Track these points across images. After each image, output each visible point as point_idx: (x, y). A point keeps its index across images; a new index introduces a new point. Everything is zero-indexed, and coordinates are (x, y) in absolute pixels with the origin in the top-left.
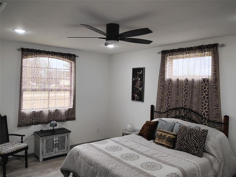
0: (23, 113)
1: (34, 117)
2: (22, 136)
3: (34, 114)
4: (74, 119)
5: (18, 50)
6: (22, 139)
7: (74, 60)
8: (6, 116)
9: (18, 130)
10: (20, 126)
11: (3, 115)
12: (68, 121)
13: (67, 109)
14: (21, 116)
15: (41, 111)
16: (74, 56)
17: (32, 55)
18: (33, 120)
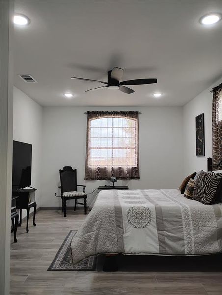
0: (90, 168)
1: (99, 172)
2: (84, 186)
3: (99, 170)
4: (138, 178)
5: (85, 113)
6: (84, 189)
7: (137, 117)
8: (76, 170)
9: (86, 182)
10: (87, 179)
11: (74, 169)
12: (132, 180)
13: (131, 167)
14: (88, 170)
15: (105, 168)
16: (137, 113)
17: (96, 116)
18: (98, 175)
